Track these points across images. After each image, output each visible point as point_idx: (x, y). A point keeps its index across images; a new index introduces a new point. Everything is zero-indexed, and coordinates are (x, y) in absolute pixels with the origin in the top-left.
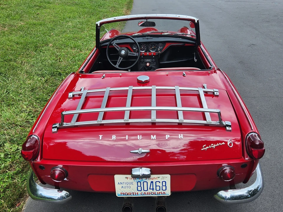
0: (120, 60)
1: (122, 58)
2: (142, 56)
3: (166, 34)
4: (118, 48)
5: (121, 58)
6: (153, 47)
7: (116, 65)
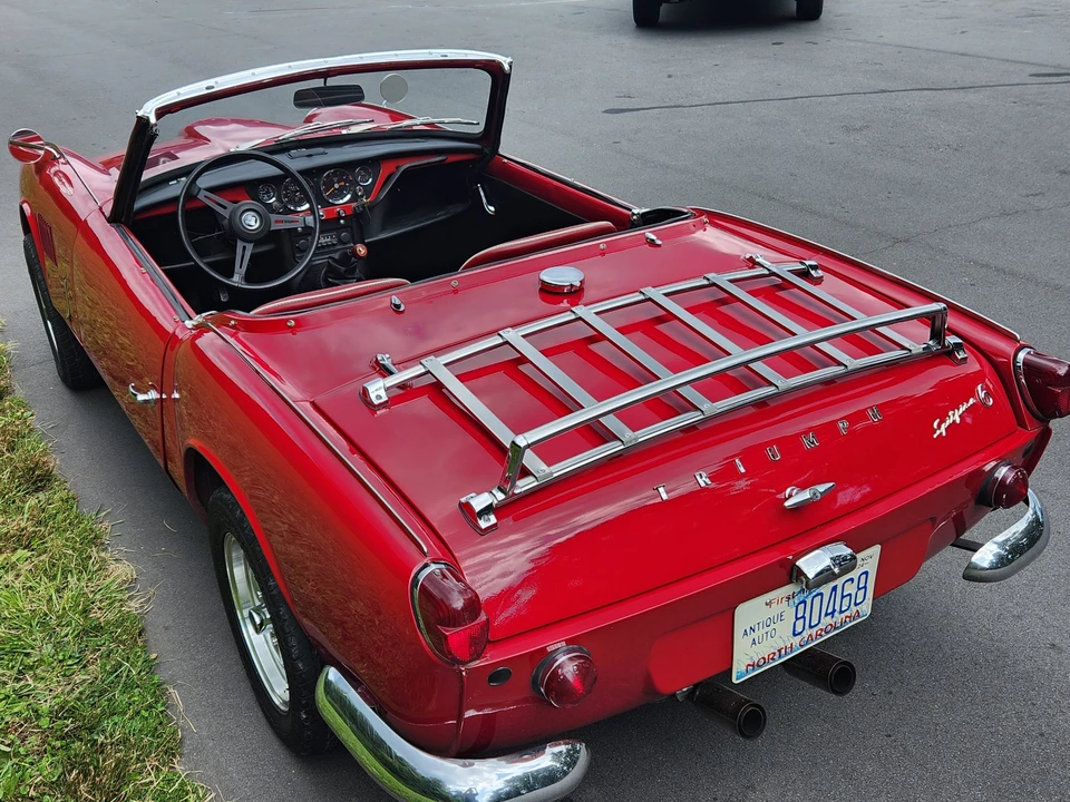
0: (244, 253)
1: (250, 247)
2: (342, 218)
3: (355, 130)
4: (223, 207)
5: (246, 244)
6: (336, 186)
7: (232, 276)
